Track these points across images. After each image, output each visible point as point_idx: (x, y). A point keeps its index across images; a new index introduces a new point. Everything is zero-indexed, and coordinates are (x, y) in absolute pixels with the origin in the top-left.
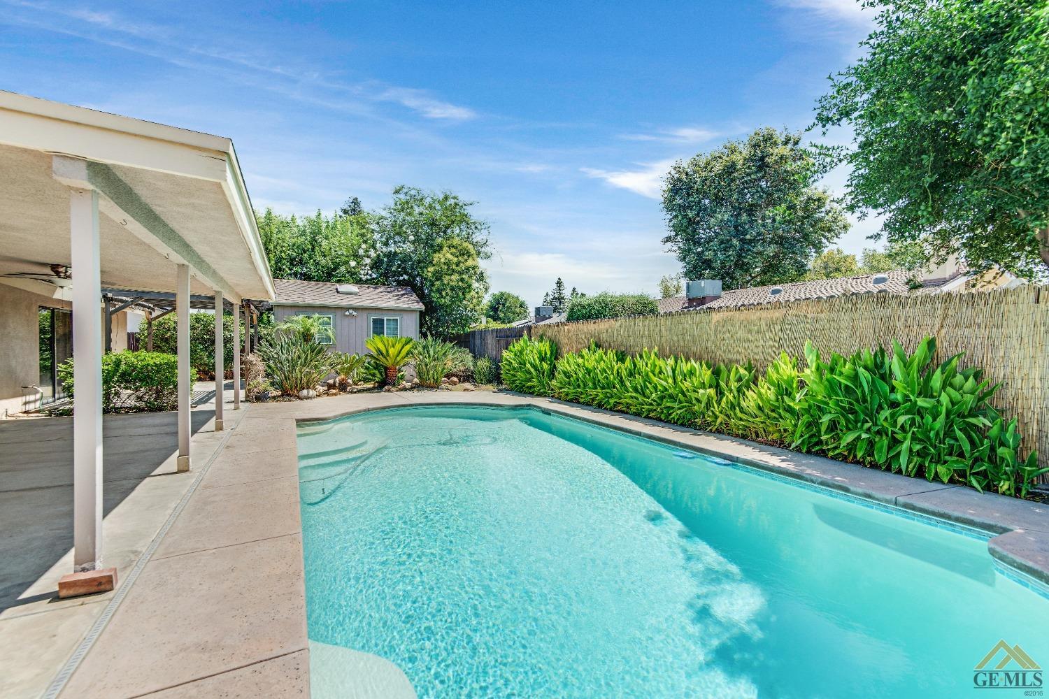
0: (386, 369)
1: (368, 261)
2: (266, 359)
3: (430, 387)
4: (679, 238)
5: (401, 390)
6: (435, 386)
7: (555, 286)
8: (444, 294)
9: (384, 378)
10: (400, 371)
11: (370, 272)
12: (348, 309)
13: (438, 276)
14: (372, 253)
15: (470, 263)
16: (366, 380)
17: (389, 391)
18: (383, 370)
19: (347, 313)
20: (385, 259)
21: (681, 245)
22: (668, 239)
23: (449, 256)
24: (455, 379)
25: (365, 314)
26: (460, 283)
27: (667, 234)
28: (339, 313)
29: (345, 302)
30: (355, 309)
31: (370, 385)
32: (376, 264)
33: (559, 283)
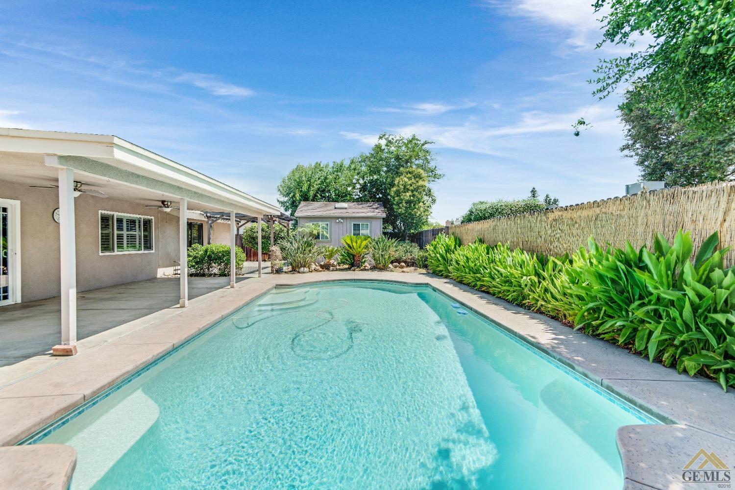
0: (354, 256)
1: (358, 186)
2: (283, 249)
3: (381, 269)
4: (638, 146)
5: (361, 270)
6: (384, 268)
7: (530, 195)
8: (401, 205)
9: (353, 261)
10: (363, 257)
11: (359, 193)
12: (338, 218)
13: (398, 193)
14: (361, 182)
15: (421, 183)
16: (344, 263)
17: (354, 270)
18: (352, 257)
19: (338, 221)
20: (369, 185)
21: (639, 151)
22: (626, 147)
23: (406, 179)
24: (403, 264)
25: (348, 220)
26: (412, 198)
27: (625, 143)
28: (333, 221)
29: (337, 213)
30: (343, 218)
31: (347, 266)
32: (363, 188)
33: (534, 192)
